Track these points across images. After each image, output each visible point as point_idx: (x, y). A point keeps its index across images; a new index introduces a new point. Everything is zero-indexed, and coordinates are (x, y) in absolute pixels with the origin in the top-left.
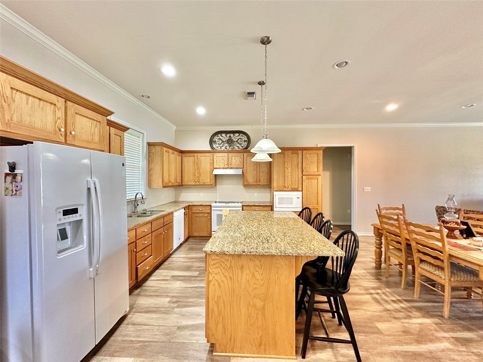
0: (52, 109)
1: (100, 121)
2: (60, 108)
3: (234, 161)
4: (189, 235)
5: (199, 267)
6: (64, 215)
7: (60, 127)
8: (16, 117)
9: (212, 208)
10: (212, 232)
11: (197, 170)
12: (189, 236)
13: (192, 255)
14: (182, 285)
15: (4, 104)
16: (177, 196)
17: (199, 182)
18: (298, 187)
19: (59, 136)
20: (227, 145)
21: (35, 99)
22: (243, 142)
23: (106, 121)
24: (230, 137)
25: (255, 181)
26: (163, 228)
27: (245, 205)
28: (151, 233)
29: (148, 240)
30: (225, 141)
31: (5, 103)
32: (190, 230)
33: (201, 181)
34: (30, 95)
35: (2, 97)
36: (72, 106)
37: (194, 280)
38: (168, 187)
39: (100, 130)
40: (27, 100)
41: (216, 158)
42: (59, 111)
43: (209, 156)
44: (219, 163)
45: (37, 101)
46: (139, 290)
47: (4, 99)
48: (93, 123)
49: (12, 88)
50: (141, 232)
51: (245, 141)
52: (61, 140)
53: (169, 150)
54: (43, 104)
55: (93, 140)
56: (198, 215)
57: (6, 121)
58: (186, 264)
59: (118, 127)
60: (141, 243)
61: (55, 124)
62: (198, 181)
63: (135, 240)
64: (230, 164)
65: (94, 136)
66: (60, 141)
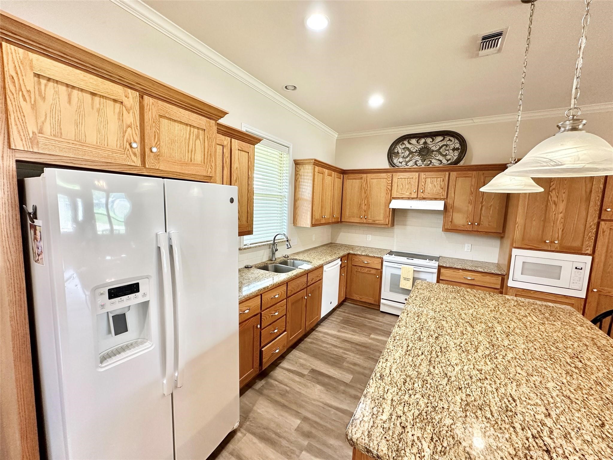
0: (117, 110)
1: (205, 128)
2: (131, 108)
3: (429, 186)
4: (346, 296)
5: (355, 364)
6: (110, 297)
7: (132, 141)
8: (50, 127)
9: (384, 263)
10: (381, 300)
11: (365, 199)
12: (346, 298)
13: (346, 335)
14: (323, 396)
15: (23, 103)
16: (334, 236)
17: (366, 218)
18: (582, 245)
19: (130, 156)
20: (419, 158)
21: (84, 94)
22: (451, 151)
23: (215, 128)
24: (425, 143)
25: (470, 223)
26: (305, 290)
27: (445, 265)
28: (286, 299)
29: (280, 311)
30: (416, 152)
31: (25, 102)
32: (348, 289)
33: (369, 217)
34: (73, 87)
35: (19, 92)
36: (153, 104)
37: (344, 392)
38: (320, 226)
39: (204, 142)
40: (69, 96)
41: (396, 181)
42: (129, 113)
43: (386, 177)
44: (402, 189)
45: (88, 97)
46: (263, 382)
47: (23, 96)
48: (192, 131)
49: (38, 76)
50: (269, 299)
51: (454, 149)
52: (134, 162)
53: (324, 169)
54: (100, 103)
55: (193, 162)
56: (361, 270)
57: (29, 135)
58: (336, 351)
59: (244, 138)
60: (269, 314)
61: (124, 136)
62: (364, 217)
63: (259, 311)
64: (422, 191)
65: (195, 153)
66: (133, 164)
